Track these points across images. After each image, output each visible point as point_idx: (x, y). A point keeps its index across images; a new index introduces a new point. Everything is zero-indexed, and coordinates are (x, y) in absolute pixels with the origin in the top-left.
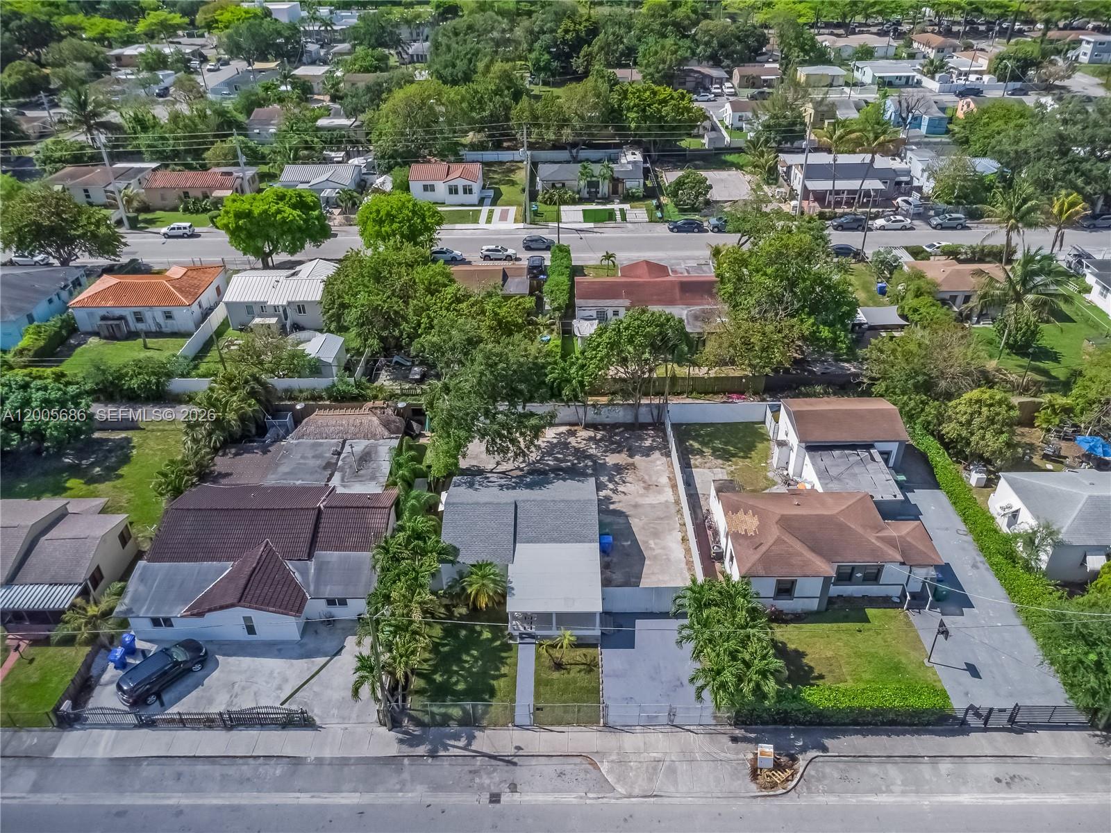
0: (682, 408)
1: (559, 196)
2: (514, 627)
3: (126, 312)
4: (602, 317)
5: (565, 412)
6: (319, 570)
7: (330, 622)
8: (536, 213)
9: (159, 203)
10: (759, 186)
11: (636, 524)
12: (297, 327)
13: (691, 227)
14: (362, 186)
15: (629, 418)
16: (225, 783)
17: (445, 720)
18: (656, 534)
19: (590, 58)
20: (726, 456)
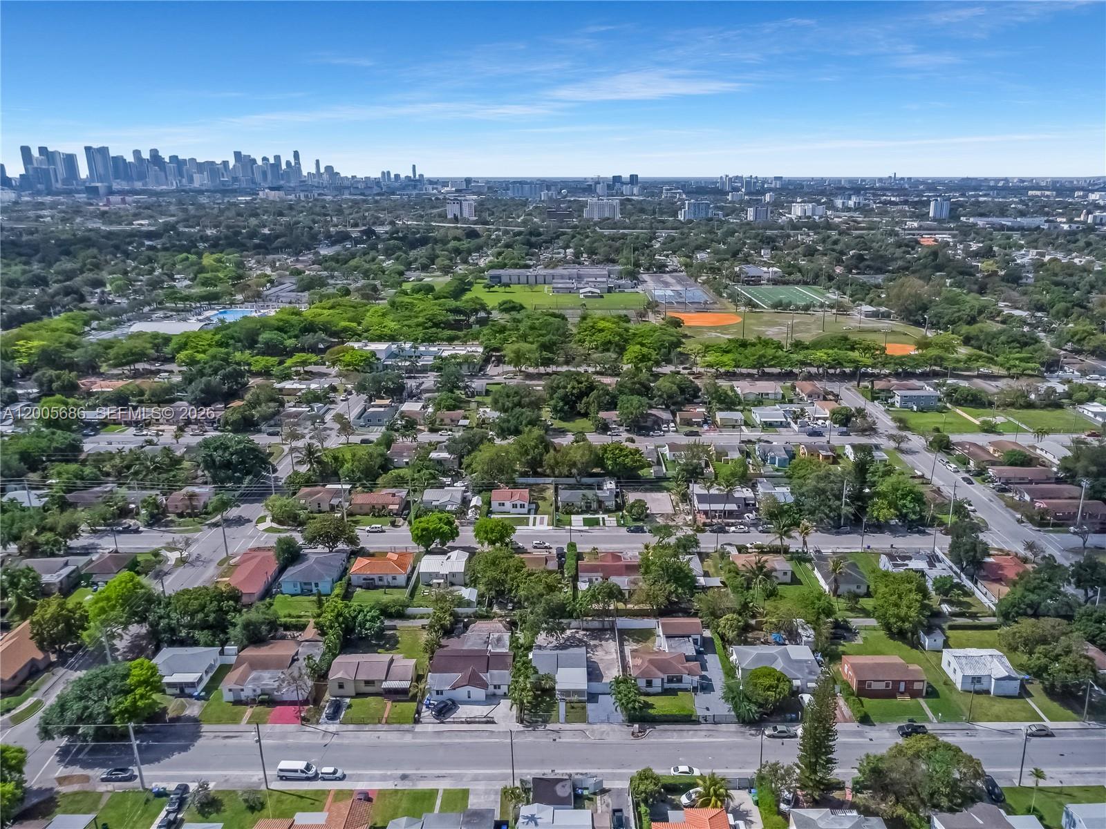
0: (622, 623)
1: (570, 510)
2: (558, 696)
3: (376, 577)
4: (590, 581)
5: (574, 623)
6: (491, 676)
7: (494, 695)
8: (559, 520)
9: (358, 511)
10: (677, 504)
11: (601, 666)
12: (452, 584)
13: (639, 530)
14: (465, 502)
15: (601, 626)
16: (471, 737)
17: (537, 722)
18: (608, 669)
19: (588, 405)
20: (638, 641)
